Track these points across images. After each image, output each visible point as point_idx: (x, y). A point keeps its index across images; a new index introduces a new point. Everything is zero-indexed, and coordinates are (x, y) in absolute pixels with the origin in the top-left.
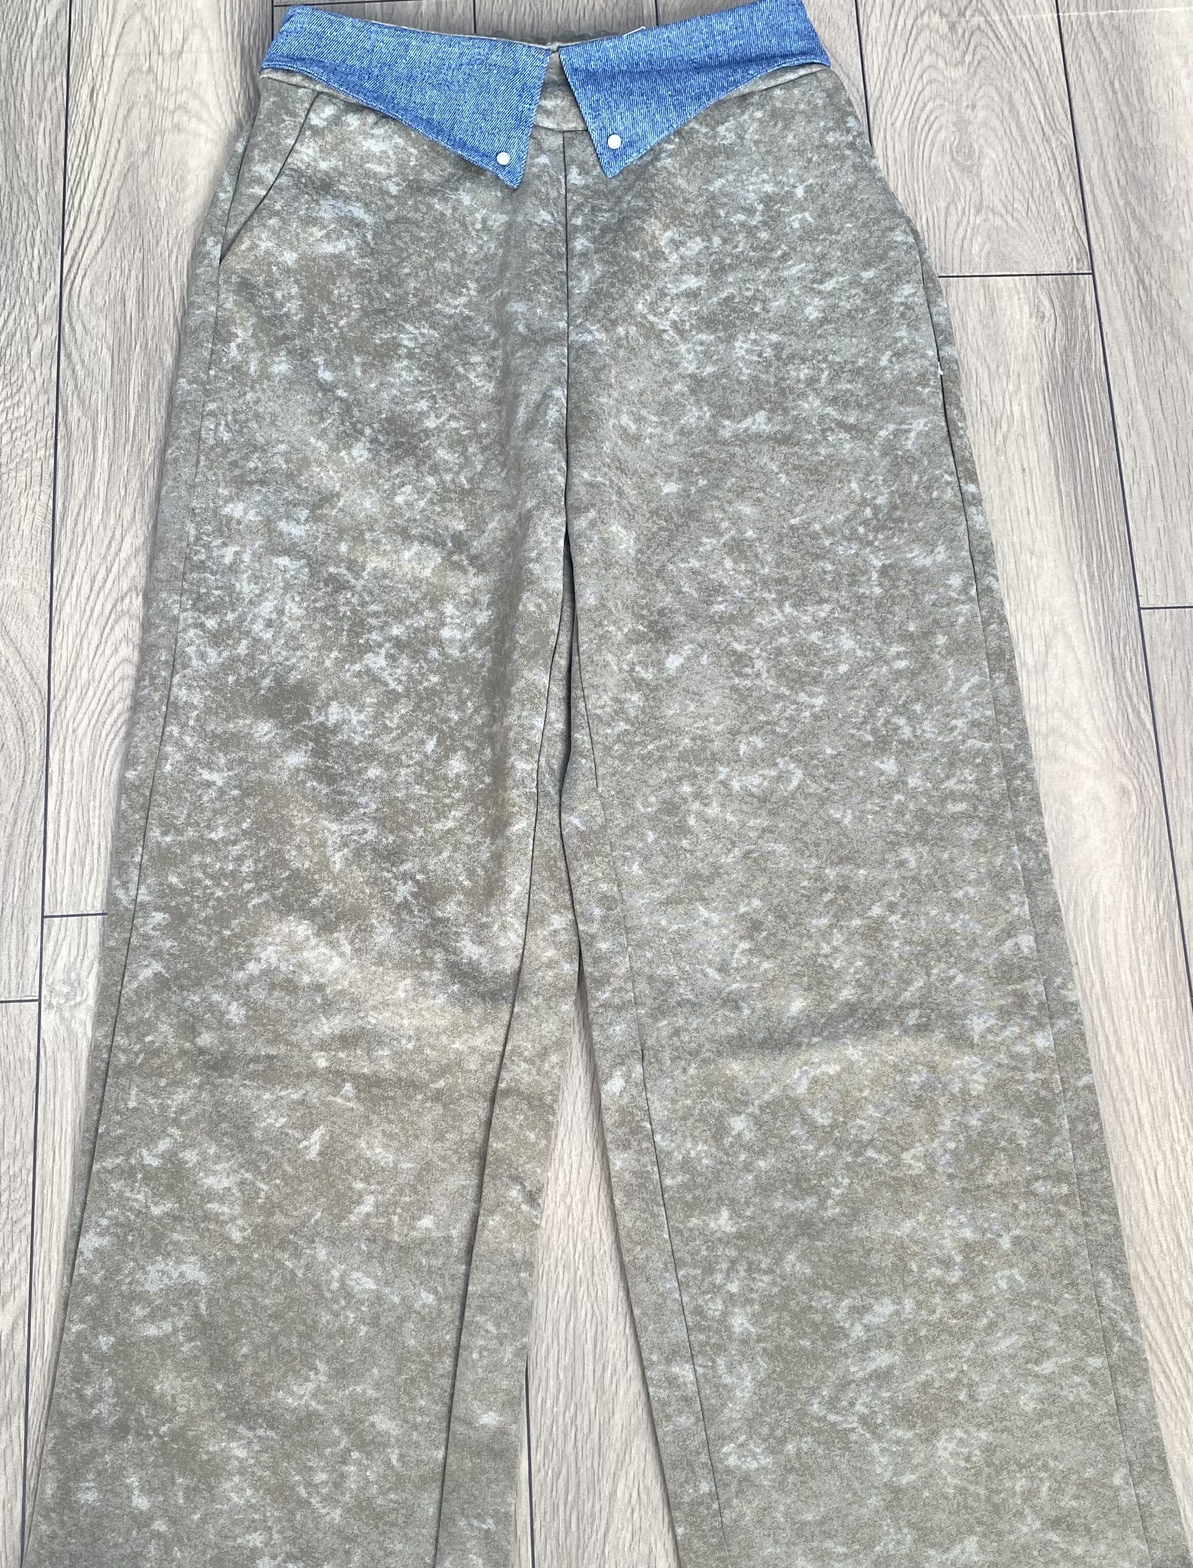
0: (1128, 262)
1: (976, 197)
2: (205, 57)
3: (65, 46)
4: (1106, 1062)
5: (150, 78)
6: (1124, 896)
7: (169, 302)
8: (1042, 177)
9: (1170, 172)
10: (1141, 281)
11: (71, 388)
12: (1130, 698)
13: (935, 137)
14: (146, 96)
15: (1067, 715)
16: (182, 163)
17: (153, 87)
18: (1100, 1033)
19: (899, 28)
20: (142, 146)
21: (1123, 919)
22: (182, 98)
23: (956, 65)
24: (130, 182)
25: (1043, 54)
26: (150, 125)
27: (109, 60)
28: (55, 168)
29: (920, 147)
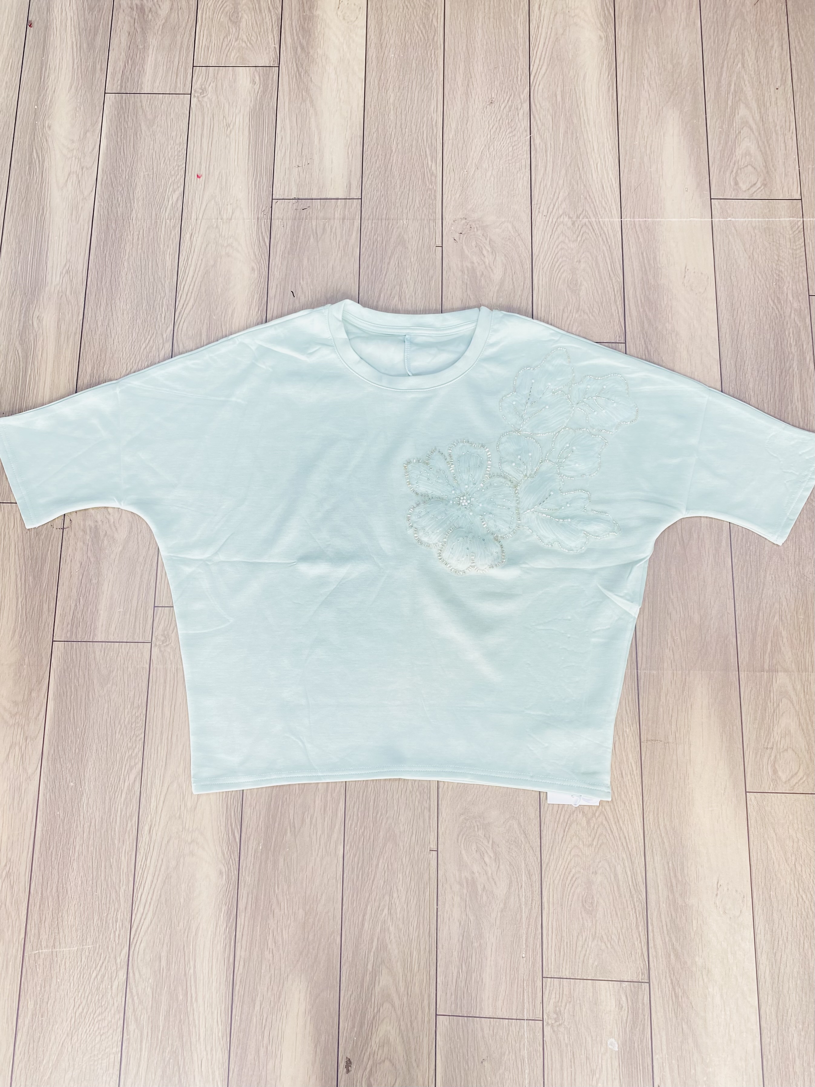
0: (642, 338)
2: (241, 222)
3: (181, 213)
5: (217, 230)
8: (607, 296)
9: (665, 297)
10: (647, 347)
13: (561, 275)
14: (215, 239)
16: (229, 271)
17: (218, 235)
19: (550, 223)
20: (212, 262)
22: (231, 240)
23: (573, 242)
24: (206, 279)
25: (613, 238)
26: (216, 253)
27: (199, 221)
28: (174, 271)
29: (555, 279)
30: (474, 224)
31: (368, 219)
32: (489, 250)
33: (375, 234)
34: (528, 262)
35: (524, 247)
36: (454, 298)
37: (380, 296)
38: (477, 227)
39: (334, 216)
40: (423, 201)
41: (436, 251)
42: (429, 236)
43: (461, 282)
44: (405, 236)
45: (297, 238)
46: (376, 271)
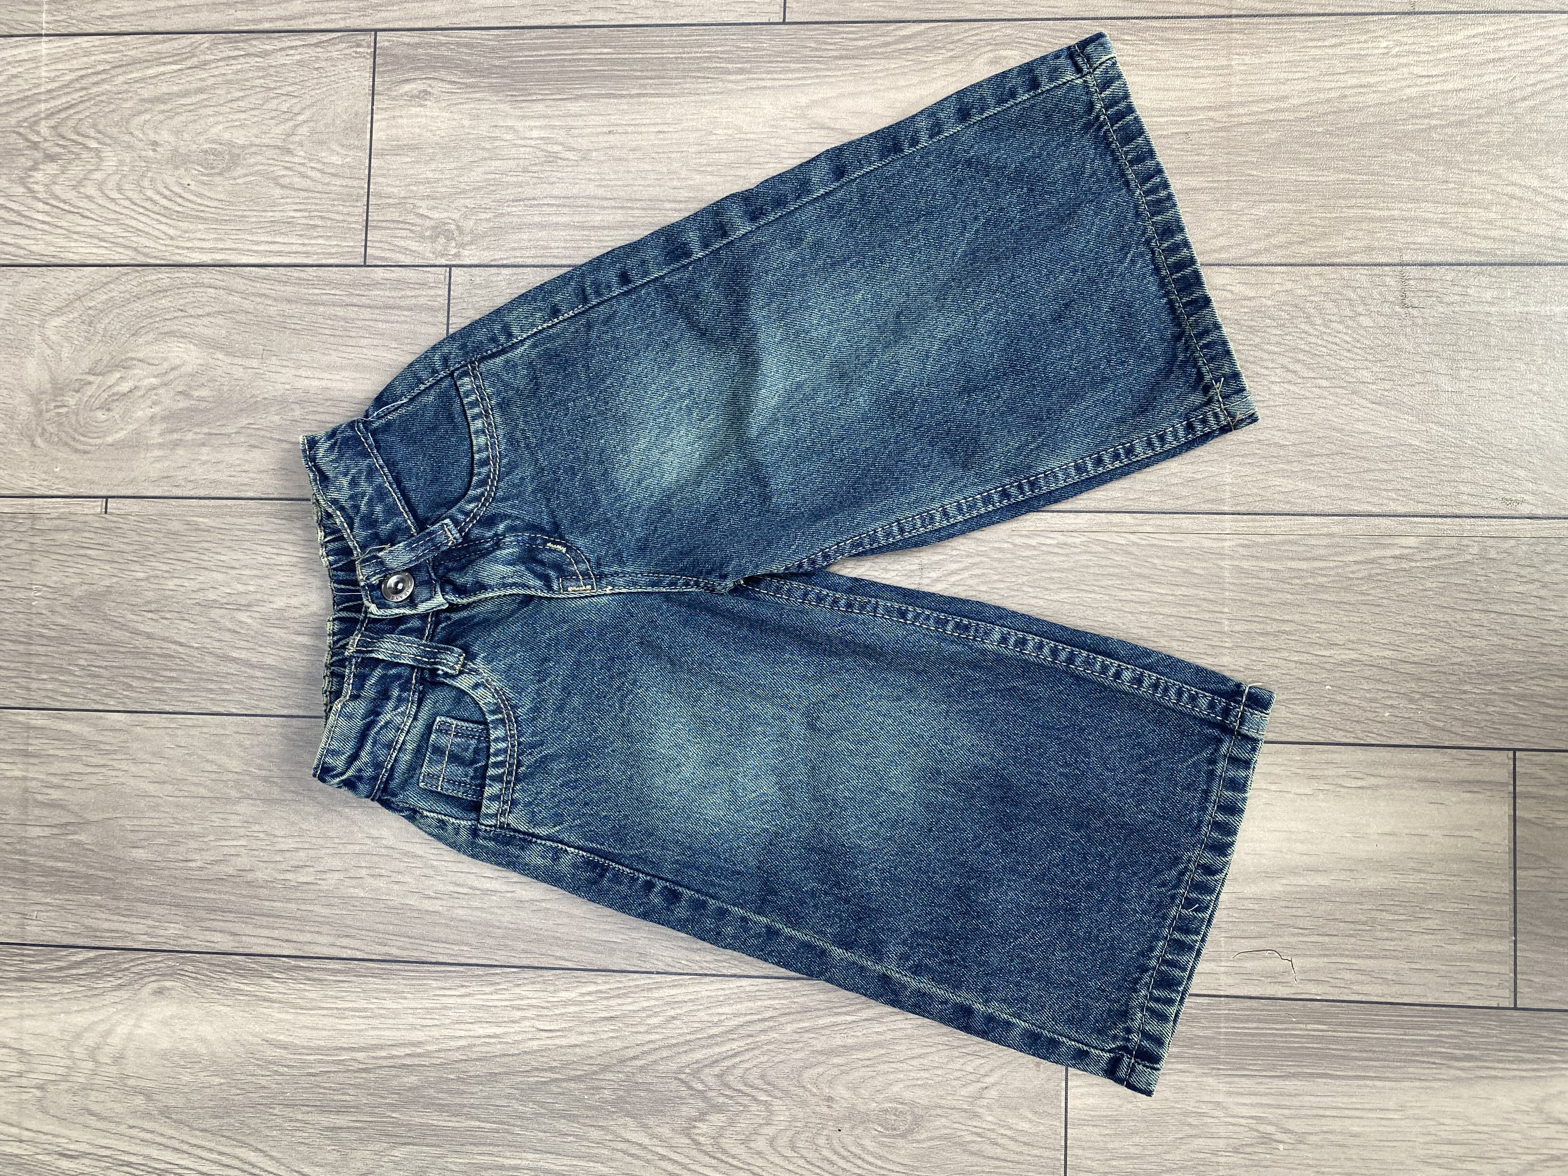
1: (270, 153)
2: (28, 1024)
4: (1297, 115)
5: (51, 1088)
7: (340, 1077)
8: (250, 74)
12: (888, 44)
13: (191, 192)
14: (75, 1094)
16: (164, 1055)
17: (64, 1086)
18: (1266, 117)
19: (48, 219)
20: (139, 1100)
22: (79, 1051)
23: (100, 158)
24: (183, 1117)
25: (93, 58)
26: (112, 1091)
27: (26, 1135)
29: (202, 208)
30: (47, 416)
31: (29, 689)
33: (71, 673)
34: (154, 277)
35: (112, 286)
36: (246, 468)
37: (235, 660)
38: (57, 407)
39: (17, 778)
41: (118, 512)
42: (77, 531)
43: (205, 450)
44: (77, 592)
45: (78, 877)
46: (171, 670)
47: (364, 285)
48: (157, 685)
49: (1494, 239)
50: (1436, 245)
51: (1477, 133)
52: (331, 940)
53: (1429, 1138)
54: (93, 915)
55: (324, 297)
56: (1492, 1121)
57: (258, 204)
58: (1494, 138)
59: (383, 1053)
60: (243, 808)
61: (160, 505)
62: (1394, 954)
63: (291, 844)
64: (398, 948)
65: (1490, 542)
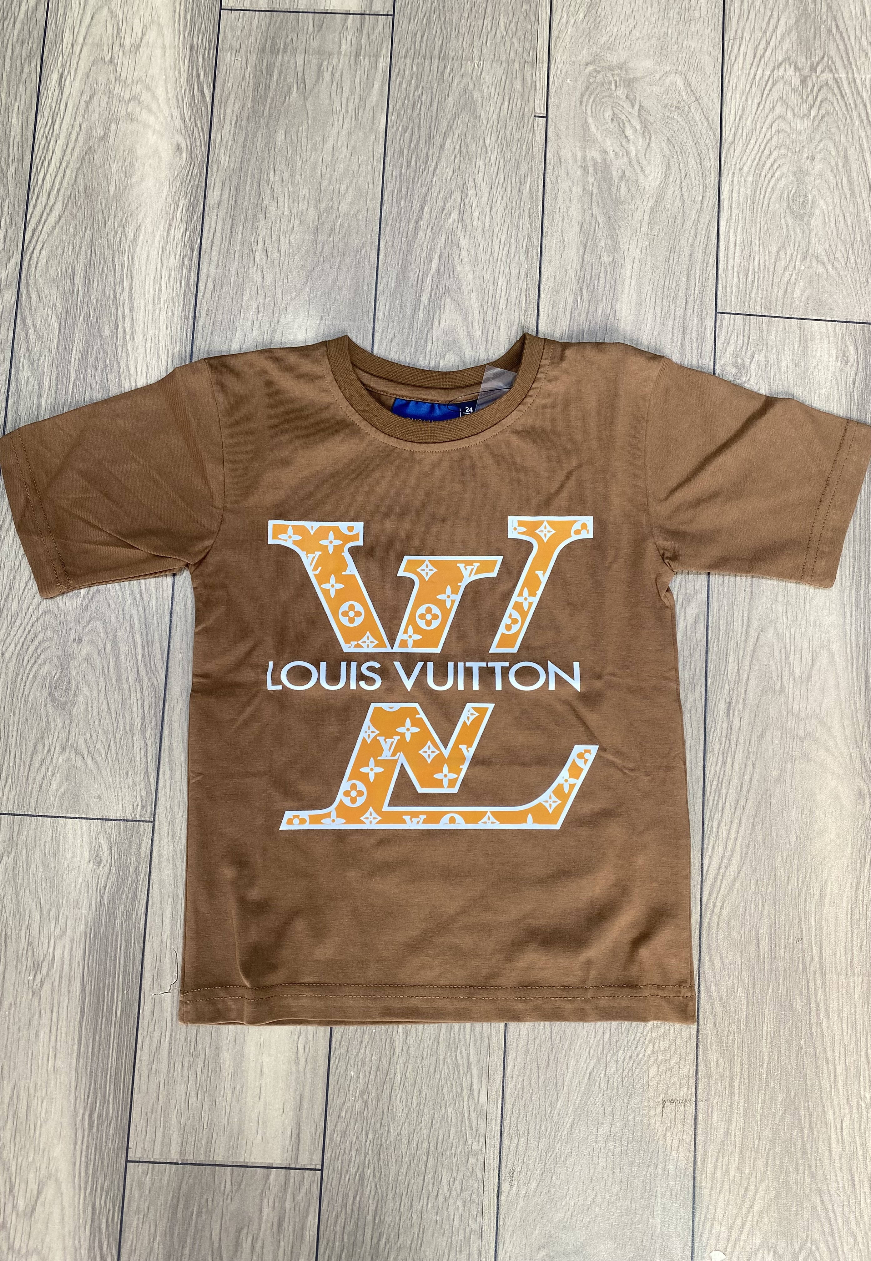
1: (804, 244)
2: (158, 52)
3: (42, 32)
4: (815, 1026)
5: (111, 68)
6: (849, 885)
7: (111, 279)
8: (864, 230)
11: (23, 349)
13: (776, 184)
14: (106, 85)
15: (822, 723)
16: (132, 150)
17: (112, 77)
18: (813, 1001)
19: (758, 78)
20: (100, 132)
21: (845, 903)
22: (137, 89)
23: (802, 118)
24: (86, 164)
26: (107, 113)
27: (77, 49)
28: (25, 146)
29: (763, 192)
30: (609, 75)
31: (405, 57)
32: (638, 127)
33: (417, 88)
34: (711, 156)
35: (706, 124)
36: (566, 220)
37: (422, 209)
38: (616, 82)
39: (340, 47)
40: (512, 24)
41: (536, 125)
42: (522, 95)
43: (580, 190)
44: (476, 94)
45: (265, 89)
46: (416, 162)
47: (702, 311)
48: (406, 151)
49: (714, 1174)
50: (711, 1128)
51: (797, 1164)
52: (212, 274)
53: (32, 1091)
54: (237, 101)
55: (693, 282)
56: (43, 1139)
57: (765, 234)
58: (793, 1177)
59: (127, 311)
60: (312, 213)
61: (540, 156)
62: (172, 1071)
63: (284, 247)
64: (204, 324)
65: (481, 1159)
